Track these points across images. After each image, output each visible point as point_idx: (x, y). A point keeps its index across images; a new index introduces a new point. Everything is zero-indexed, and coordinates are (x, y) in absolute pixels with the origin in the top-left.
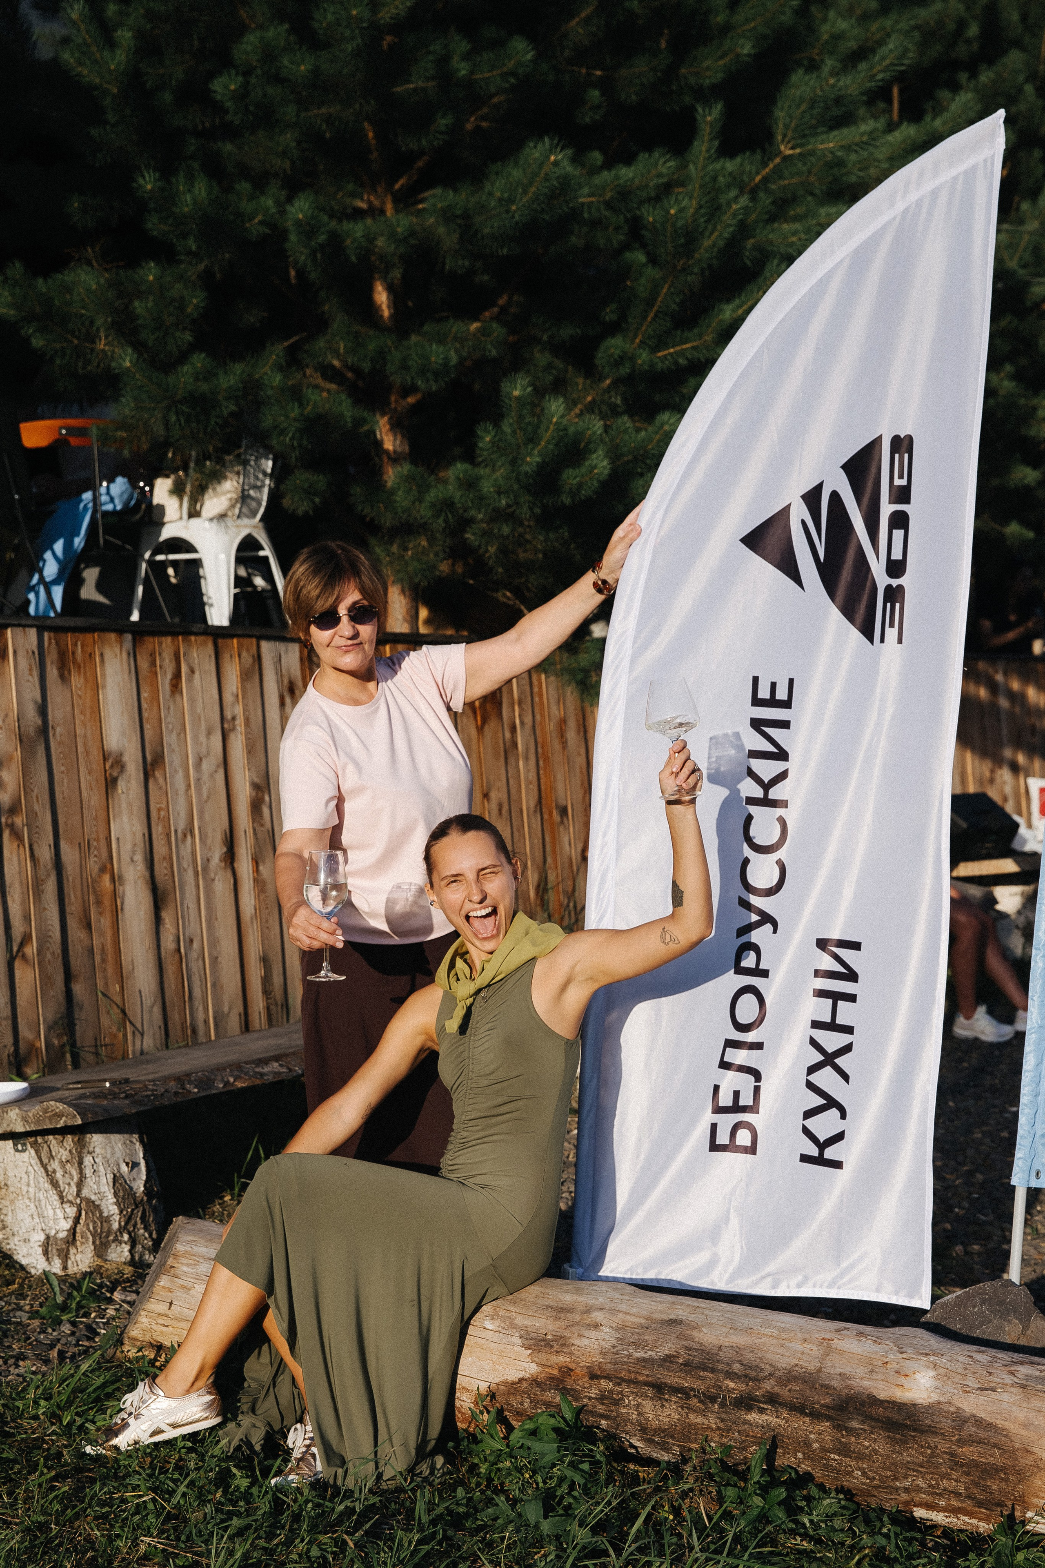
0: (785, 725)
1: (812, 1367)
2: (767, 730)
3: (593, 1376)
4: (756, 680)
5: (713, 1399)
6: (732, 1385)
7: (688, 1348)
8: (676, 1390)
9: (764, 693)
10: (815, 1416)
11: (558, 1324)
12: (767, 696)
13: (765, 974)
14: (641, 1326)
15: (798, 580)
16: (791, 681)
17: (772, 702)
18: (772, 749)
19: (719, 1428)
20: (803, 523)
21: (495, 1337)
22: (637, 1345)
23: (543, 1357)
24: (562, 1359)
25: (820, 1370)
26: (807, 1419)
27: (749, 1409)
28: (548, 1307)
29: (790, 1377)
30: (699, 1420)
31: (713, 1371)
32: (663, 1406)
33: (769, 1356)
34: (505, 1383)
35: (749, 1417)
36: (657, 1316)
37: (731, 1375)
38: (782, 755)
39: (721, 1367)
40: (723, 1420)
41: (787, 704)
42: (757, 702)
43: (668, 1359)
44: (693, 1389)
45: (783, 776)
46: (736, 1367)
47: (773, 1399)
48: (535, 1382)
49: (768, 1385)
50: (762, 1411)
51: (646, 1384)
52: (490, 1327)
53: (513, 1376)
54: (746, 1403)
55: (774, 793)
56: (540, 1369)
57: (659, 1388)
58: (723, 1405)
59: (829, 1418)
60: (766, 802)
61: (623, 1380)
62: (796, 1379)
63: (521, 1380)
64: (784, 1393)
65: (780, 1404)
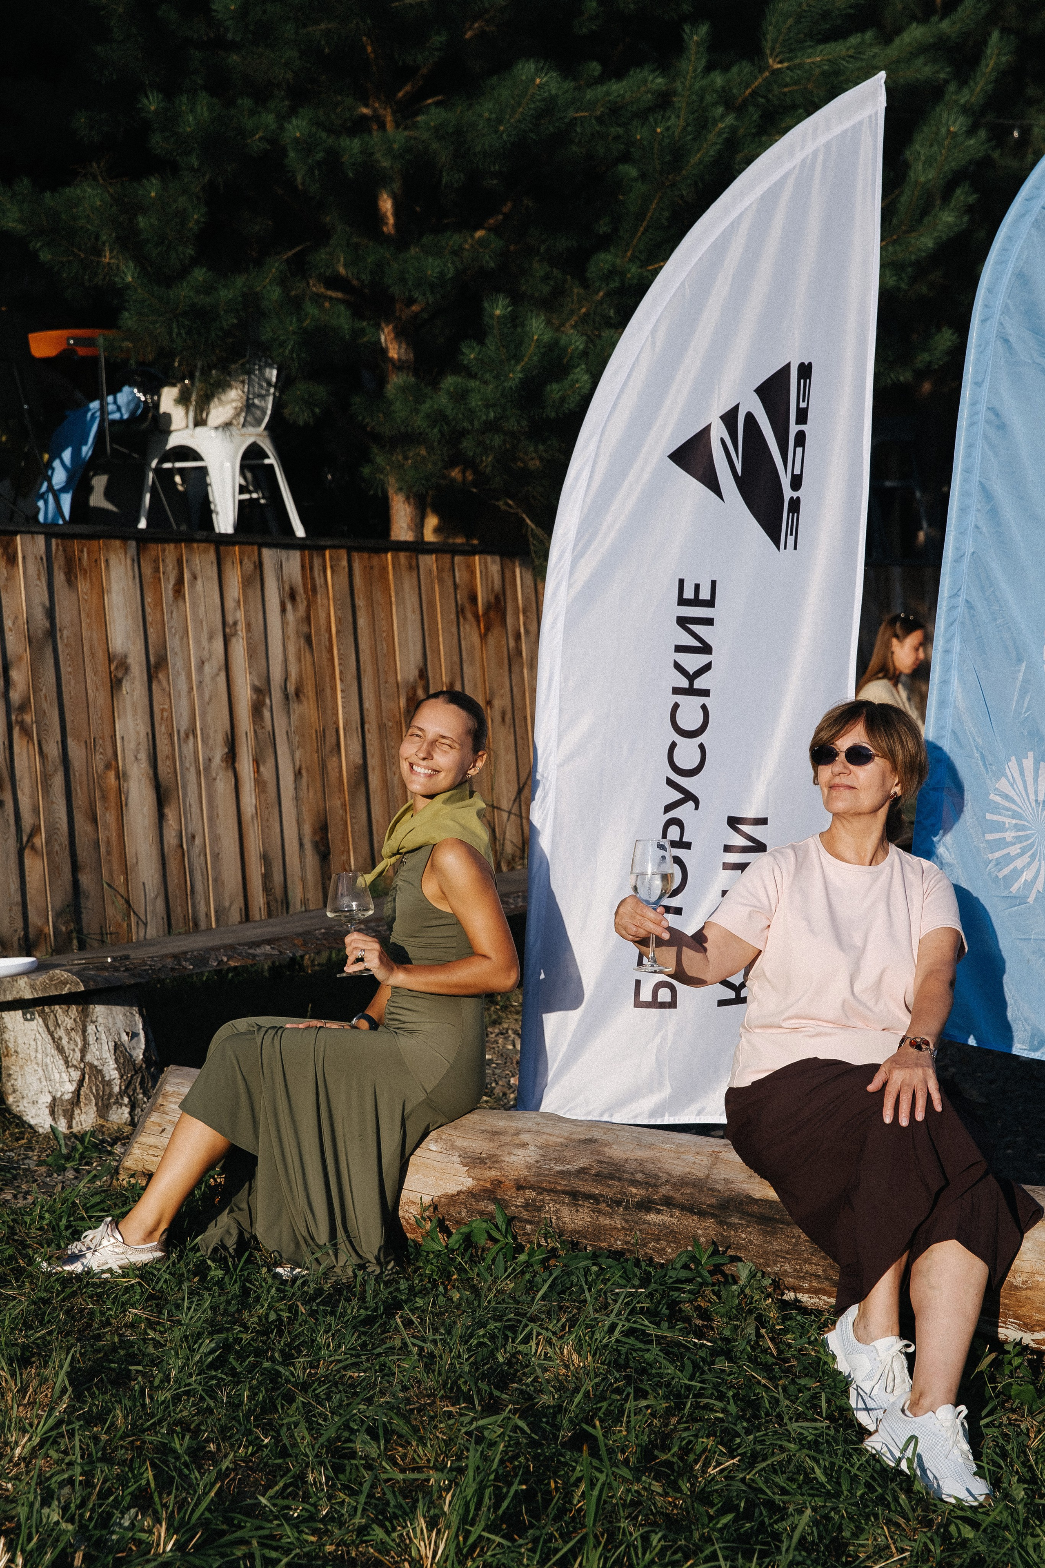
0: (709, 622)
1: (701, 1173)
2: (691, 626)
3: (520, 1187)
4: (681, 582)
5: (619, 1203)
6: (634, 1191)
7: (599, 1162)
8: (588, 1197)
9: (689, 594)
10: (702, 1214)
11: (492, 1144)
12: (692, 596)
13: (688, 846)
14: (562, 1144)
15: (717, 491)
16: (714, 583)
17: (696, 602)
18: (697, 644)
19: (623, 1228)
20: (722, 440)
21: (439, 1157)
22: (557, 1161)
23: (477, 1172)
24: (493, 1174)
25: (708, 1177)
26: (695, 1218)
27: (649, 1210)
28: (484, 1131)
29: (683, 1182)
30: (608, 1221)
31: (620, 1179)
32: (577, 1211)
33: (667, 1166)
34: (446, 1196)
35: (648, 1217)
36: (575, 1136)
37: (634, 1183)
38: (706, 649)
39: (626, 1176)
40: (627, 1221)
41: (710, 603)
42: (682, 602)
43: (583, 1171)
44: (602, 1196)
45: (707, 667)
46: (639, 1176)
47: (668, 1202)
48: (471, 1194)
49: (664, 1190)
50: (659, 1212)
51: (563, 1192)
52: (434, 1148)
53: (452, 1189)
54: (646, 1205)
55: (698, 684)
56: (475, 1183)
57: (575, 1196)
58: (626, 1208)
59: (713, 1216)
60: (691, 691)
61: (544, 1190)
62: (687, 1184)
63: (459, 1193)
64: (677, 1196)
65: (674, 1205)
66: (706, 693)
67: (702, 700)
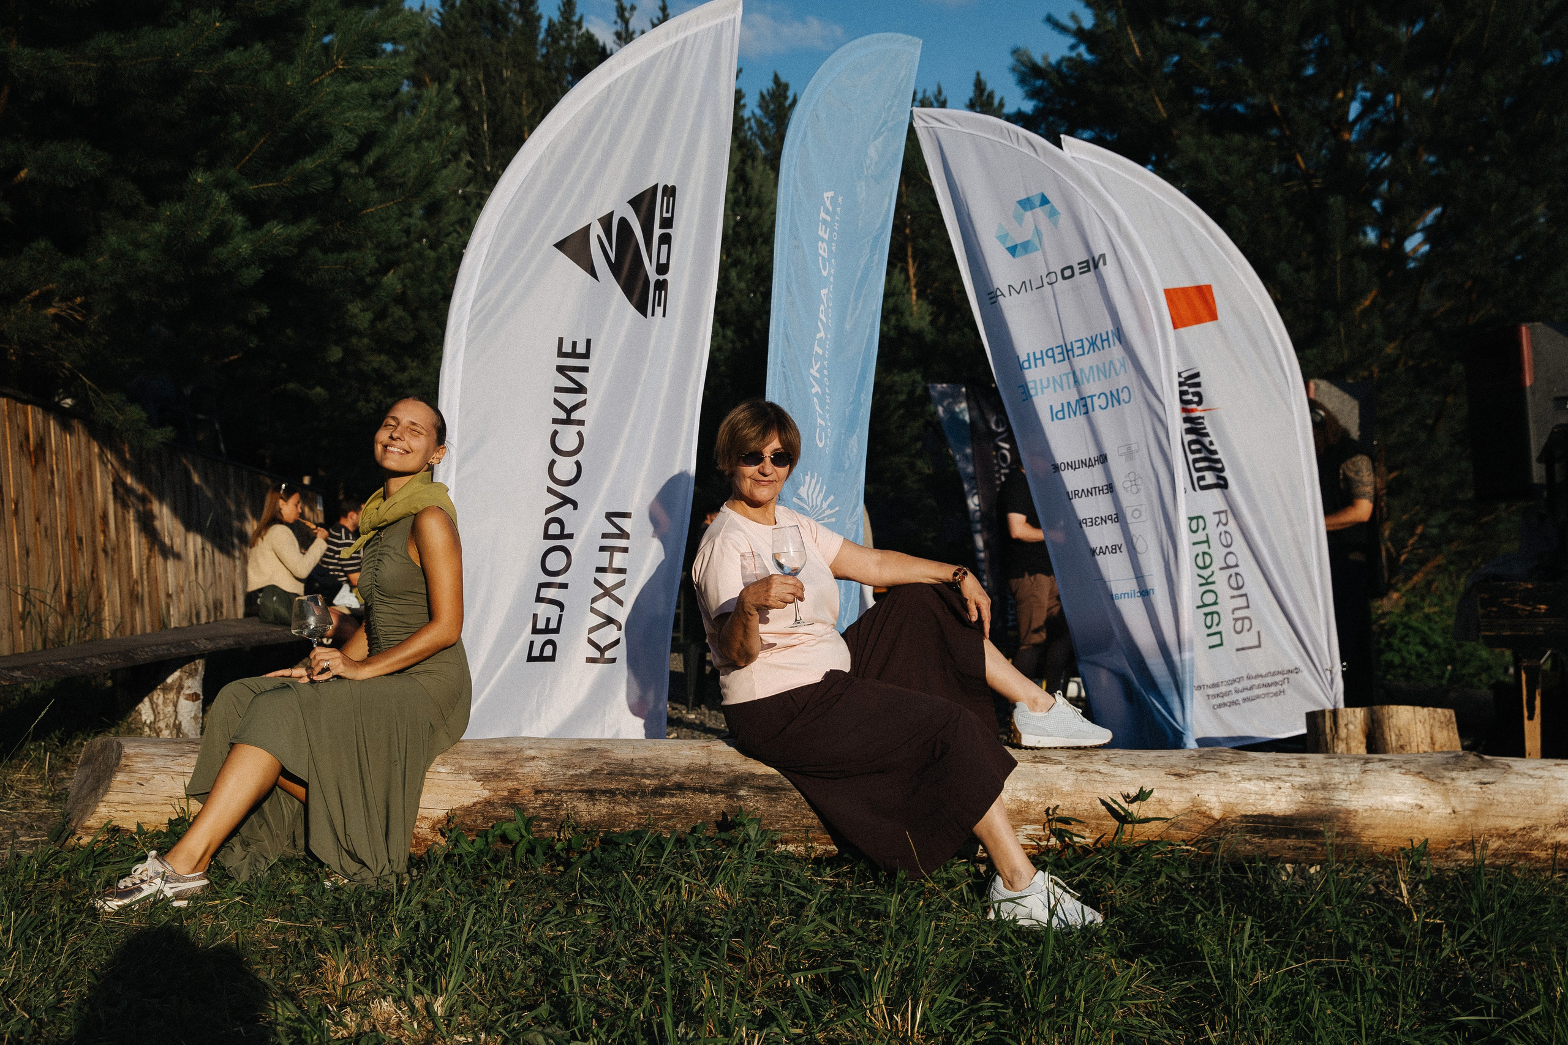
0: (585, 369)
1: (704, 762)
2: (569, 373)
3: (537, 792)
4: (561, 340)
5: (634, 794)
6: (648, 782)
7: (607, 764)
8: (604, 792)
9: (567, 348)
10: (713, 792)
11: (499, 762)
12: (570, 350)
13: (571, 536)
14: (565, 755)
15: (593, 273)
16: (589, 342)
17: (574, 354)
18: (573, 386)
19: (638, 813)
20: (599, 237)
21: (450, 777)
22: (568, 767)
23: (493, 785)
24: (511, 784)
25: (710, 764)
26: (707, 796)
27: (663, 795)
28: (486, 753)
29: (689, 771)
30: (624, 809)
31: (631, 775)
32: (594, 804)
33: (670, 760)
34: (461, 808)
35: (663, 801)
36: (574, 748)
37: (645, 776)
38: (581, 389)
39: (637, 772)
40: (641, 807)
41: (586, 356)
42: (561, 354)
43: (594, 772)
44: (618, 789)
45: (584, 403)
46: (648, 770)
47: (680, 787)
48: (488, 803)
49: (676, 778)
50: (672, 795)
51: (580, 791)
52: (443, 771)
53: (468, 801)
54: (661, 791)
55: (575, 416)
56: (493, 793)
57: (591, 794)
58: (642, 797)
59: (723, 792)
60: (568, 421)
61: (562, 791)
62: (694, 771)
63: (474, 804)
64: (687, 781)
65: (686, 789)
66: (581, 423)
67: (577, 428)
